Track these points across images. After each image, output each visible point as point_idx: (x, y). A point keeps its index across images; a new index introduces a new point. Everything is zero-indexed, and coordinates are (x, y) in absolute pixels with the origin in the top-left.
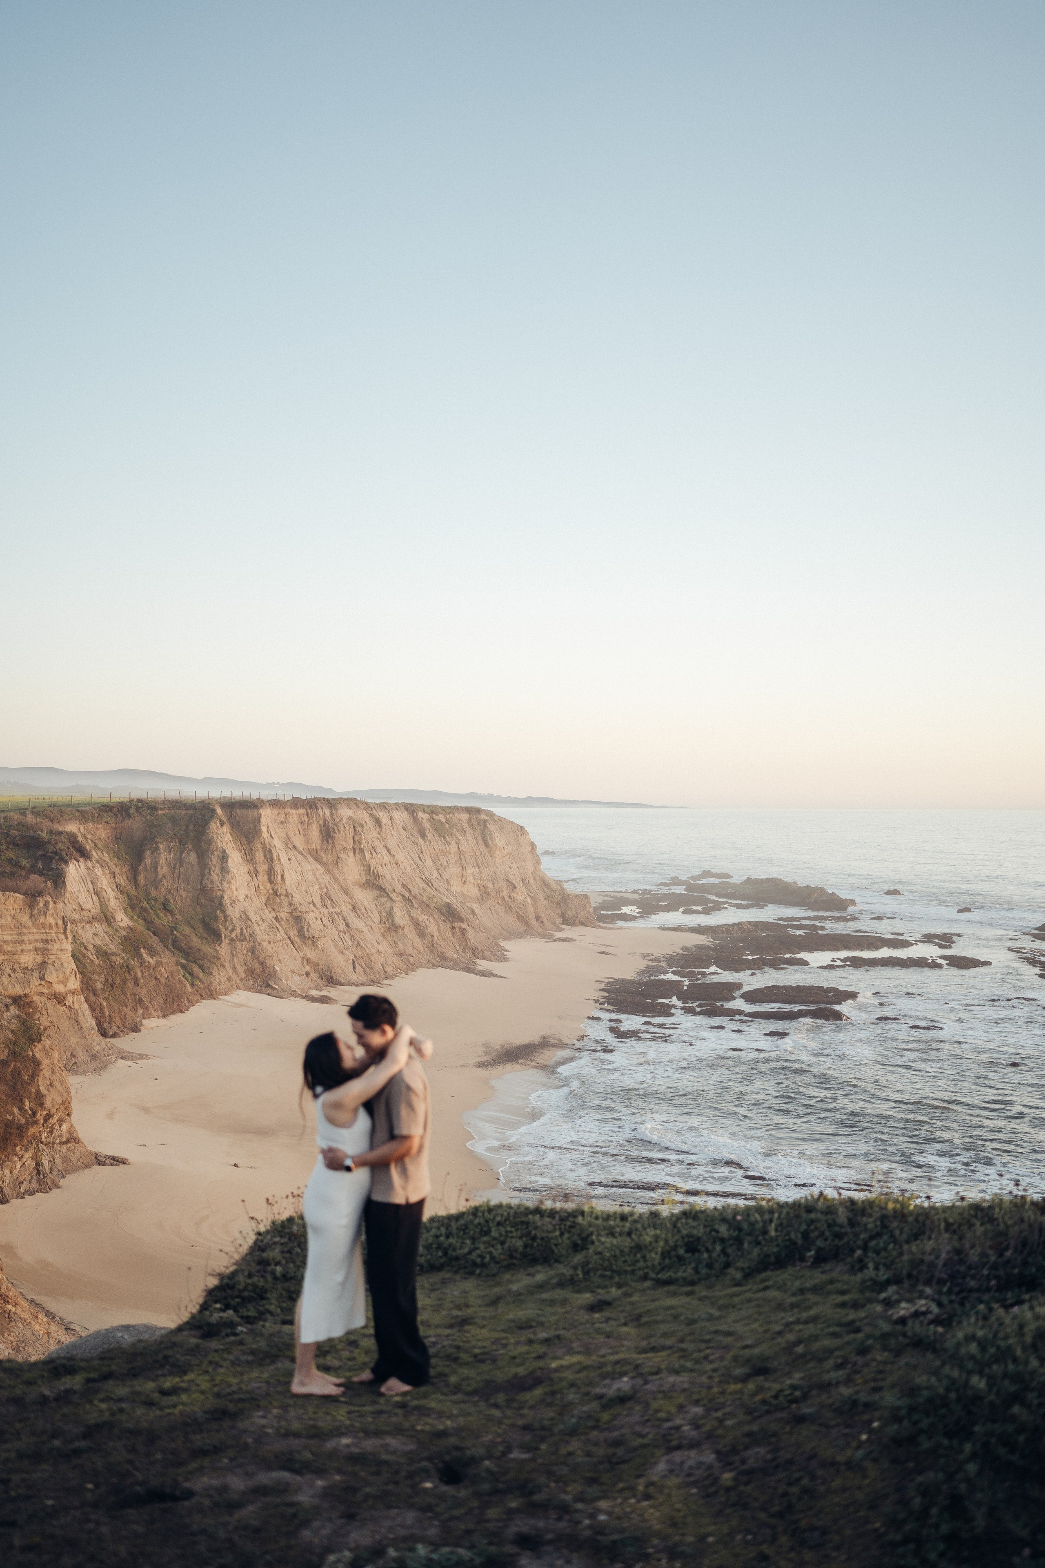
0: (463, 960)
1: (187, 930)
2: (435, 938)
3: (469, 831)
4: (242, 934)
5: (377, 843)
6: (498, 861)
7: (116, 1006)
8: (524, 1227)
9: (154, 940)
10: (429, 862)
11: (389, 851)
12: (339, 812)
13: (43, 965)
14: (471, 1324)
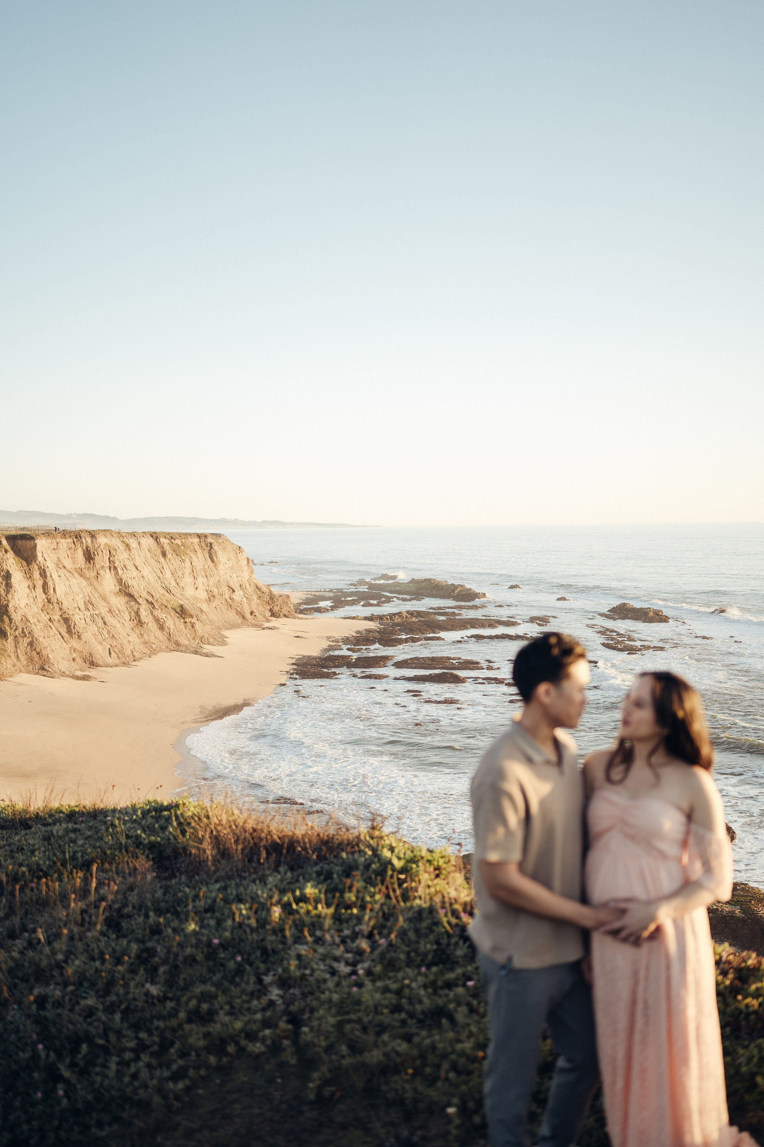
0: (193, 645)
2: (172, 631)
5: (127, 563)
6: (222, 572)
10: (168, 575)
11: (136, 568)
12: (98, 540)
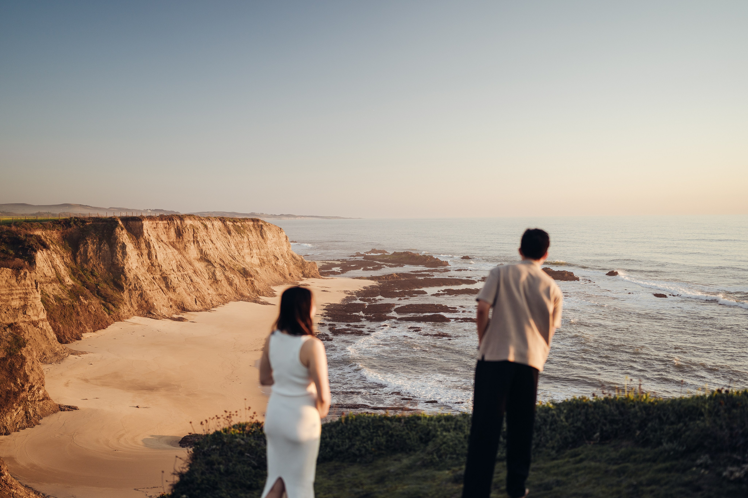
0: (253, 297)
1: (105, 286)
3: (253, 231)
4: (135, 286)
5: (205, 238)
7: (67, 327)
9: (87, 292)
10: (233, 247)
11: (212, 241)
12: (185, 222)
13: (25, 307)
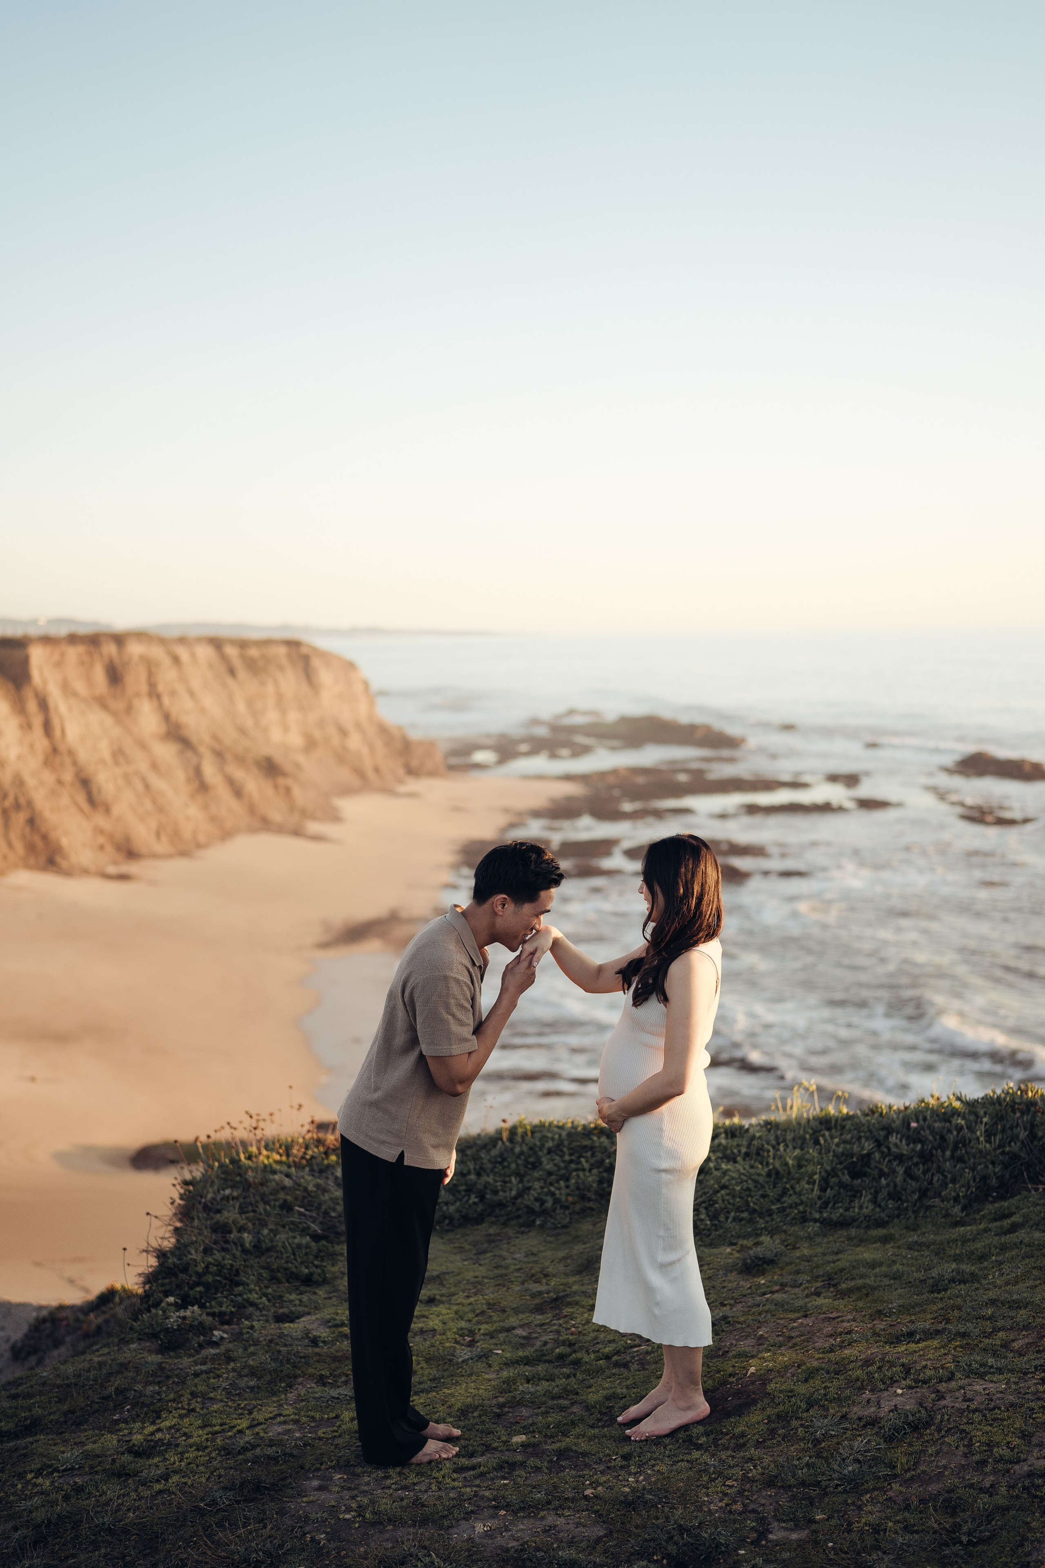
0: (290, 822)
2: (255, 798)
3: (289, 668)
4: (16, 802)
5: (176, 685)
6: (326, 703)
8: (589, 1154)
11: (192, 694)
12: (129, 649)
14: (569, 1304)
